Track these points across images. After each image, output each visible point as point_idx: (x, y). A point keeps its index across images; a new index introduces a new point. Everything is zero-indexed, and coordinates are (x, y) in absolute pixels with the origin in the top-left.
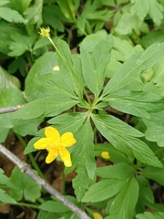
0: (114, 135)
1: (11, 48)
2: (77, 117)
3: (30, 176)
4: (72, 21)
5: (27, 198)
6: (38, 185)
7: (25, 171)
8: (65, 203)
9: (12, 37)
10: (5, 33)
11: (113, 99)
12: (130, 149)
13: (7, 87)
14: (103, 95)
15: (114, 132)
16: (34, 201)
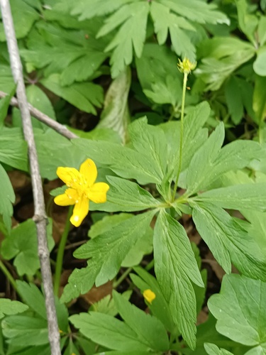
0: (168, 255)
1: (156, 87)
2: (143, 197)
3: (37, 233)
4: (257, 121)
5: (16, 263)
6: (37, 251)
7: (37, 222)
8: (47, 300)
9: (169, 79)
10: (166, 69)
11: (203, 212)
12: (172, 288)
13: (115, 129)
14: (195, 198)
15: (170, 251)
16: (20, 273)
